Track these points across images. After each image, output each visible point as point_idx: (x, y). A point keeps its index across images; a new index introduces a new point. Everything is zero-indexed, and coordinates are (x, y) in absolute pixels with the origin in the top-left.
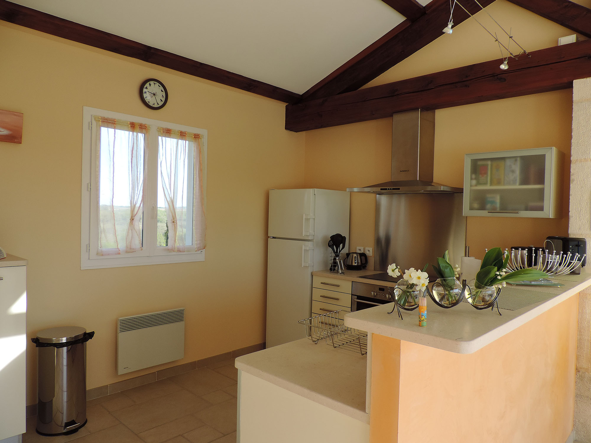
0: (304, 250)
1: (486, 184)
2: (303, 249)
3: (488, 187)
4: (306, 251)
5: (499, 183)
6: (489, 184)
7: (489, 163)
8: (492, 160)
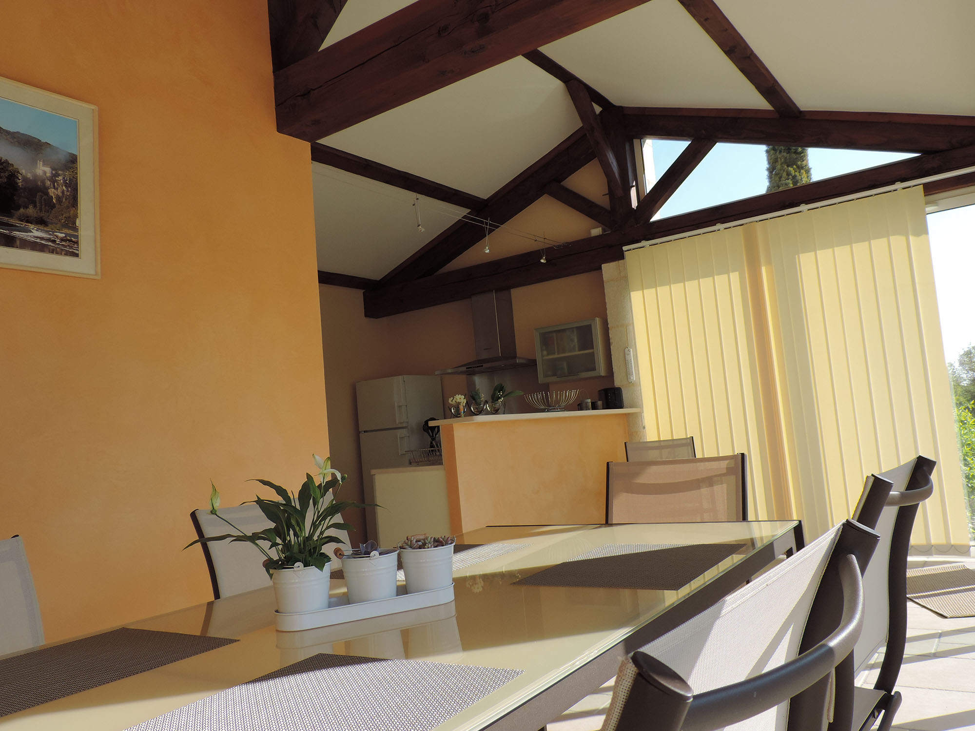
0: (400, 438)
1: (554, 353)
2: (398, 437)
3: (556, 356)
4: (402, 438)
5: (564, 352)
6: (556, 354)
7: (554, 335)
8: (556, 332)
